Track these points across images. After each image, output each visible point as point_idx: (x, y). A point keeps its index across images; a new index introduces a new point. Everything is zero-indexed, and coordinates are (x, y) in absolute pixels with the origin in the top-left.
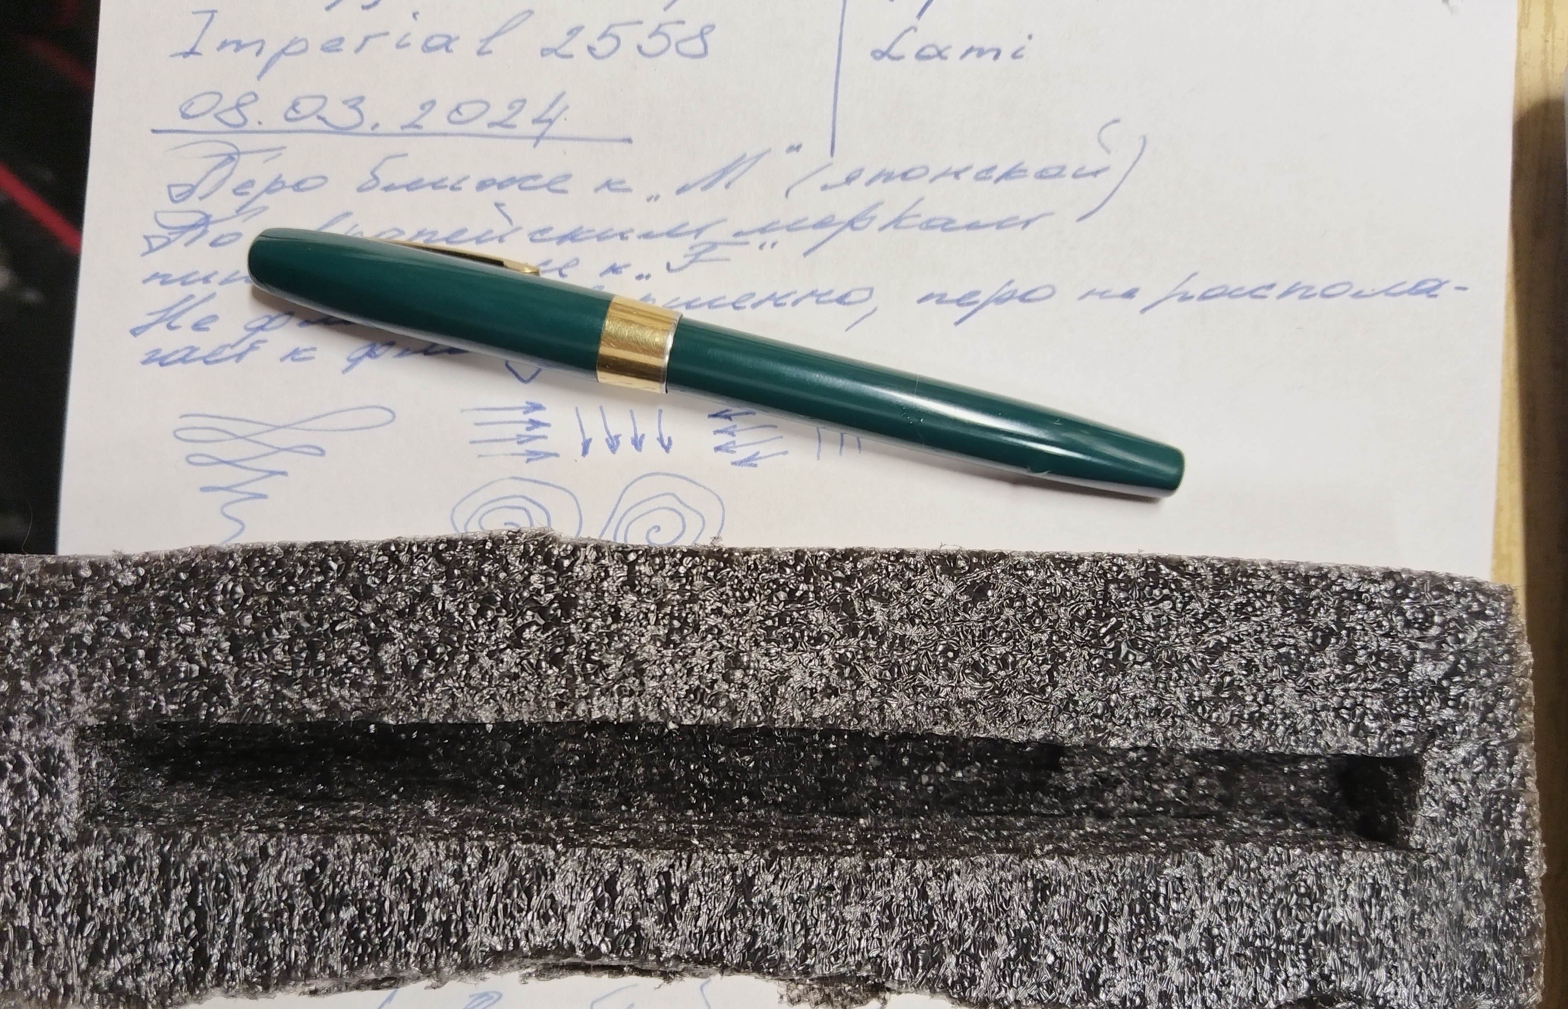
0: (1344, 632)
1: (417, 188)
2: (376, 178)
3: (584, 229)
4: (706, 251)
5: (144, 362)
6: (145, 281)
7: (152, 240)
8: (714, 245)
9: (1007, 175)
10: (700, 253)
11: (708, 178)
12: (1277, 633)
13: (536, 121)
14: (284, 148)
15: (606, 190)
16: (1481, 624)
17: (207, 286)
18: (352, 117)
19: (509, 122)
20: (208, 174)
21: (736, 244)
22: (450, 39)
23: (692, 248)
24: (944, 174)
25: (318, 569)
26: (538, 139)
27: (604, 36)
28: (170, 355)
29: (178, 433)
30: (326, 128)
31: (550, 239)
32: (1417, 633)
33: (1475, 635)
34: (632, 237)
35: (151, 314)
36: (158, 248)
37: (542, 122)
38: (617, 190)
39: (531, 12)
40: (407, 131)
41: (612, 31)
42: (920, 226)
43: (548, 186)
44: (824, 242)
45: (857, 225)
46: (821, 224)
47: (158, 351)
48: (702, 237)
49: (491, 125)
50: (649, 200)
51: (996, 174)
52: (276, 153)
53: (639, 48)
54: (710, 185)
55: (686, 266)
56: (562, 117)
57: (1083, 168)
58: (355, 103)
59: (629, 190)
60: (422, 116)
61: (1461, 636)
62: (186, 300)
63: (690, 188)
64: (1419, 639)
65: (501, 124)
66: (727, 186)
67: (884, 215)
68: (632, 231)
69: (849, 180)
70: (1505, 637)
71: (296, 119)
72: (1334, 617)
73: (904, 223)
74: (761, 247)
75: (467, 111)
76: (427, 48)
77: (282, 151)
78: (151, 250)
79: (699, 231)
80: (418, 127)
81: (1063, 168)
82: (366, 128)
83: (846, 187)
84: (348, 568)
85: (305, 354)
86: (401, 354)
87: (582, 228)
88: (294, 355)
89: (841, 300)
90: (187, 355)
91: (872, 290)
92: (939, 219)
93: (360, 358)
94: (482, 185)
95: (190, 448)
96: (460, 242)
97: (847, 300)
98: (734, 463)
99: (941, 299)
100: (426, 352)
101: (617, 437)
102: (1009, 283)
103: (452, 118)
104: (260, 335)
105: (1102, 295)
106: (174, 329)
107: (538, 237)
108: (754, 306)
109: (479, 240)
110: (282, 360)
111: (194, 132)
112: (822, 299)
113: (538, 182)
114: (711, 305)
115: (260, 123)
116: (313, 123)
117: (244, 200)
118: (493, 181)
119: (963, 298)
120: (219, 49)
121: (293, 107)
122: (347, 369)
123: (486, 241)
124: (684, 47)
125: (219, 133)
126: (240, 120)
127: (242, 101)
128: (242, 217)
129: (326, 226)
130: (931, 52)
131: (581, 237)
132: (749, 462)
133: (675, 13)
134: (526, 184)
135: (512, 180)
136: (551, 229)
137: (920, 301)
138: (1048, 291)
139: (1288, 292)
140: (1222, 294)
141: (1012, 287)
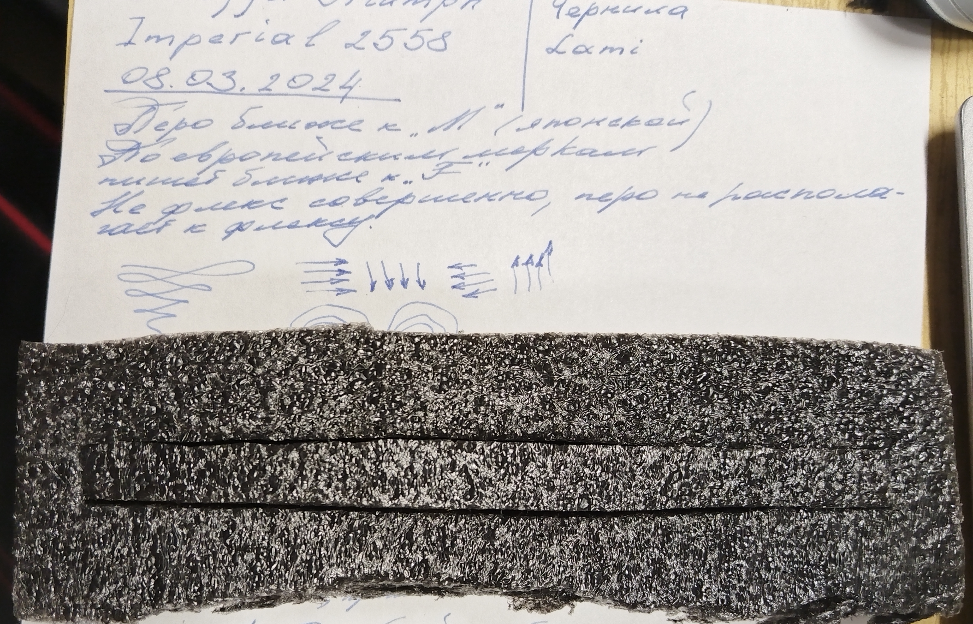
0: (841, 379)
1: (268, 127)
2: (243, 121)
3: (372, 153)
4: (446, 167)
5: (99, 233)
6: (100, 183)
7: (104, 158)
8: (451, 164)
9: (628, 124)
10: (443, 169)
11: (447, 123)
12: (801, 380)
13: (341, 87)
14: (186, 102)
15: (385, 129)
16: (921, 373)
17: (139, 186)
18: (228, 84)
19: (325, 88)
20: (140, 117)
21: (465, 163)
22: (289, 37)
23: (438, 165)
24: (590, 123)
25: (228, 348)
26: (343, 98)
27: (383, 36)
28: (116, 228)
29: (121, 277)
30: (212, 90)
31: (351, 159)
32: (884, 379)
33: (918, 380)
34: (401, 158)
35: (103, 203)
36: (108, 163)
37: (346, 88)
38: (391, 130)
39: (339, 21)
40: (262, 92)
41: (388, 34)
42: (576, 154)
43: (349, 127)
44: (518, 162)
45: (537, 152)
46: (517, 152)
47: (108, 226)
48: (444, 159)
49: (314, 89)
50: (411, 136)
51: (621, 123)
52: (181, 105)
53: (405, 45)
54: (449, 127)
55: (434, 176)
56: (358, 85)
57: (674, 120)
58: (230, 75)
59: (399, 130)
60: (272, 83)
61: (909, 381)
62: (125, 195)
63: (436, 129)
64: (884, 383)
65: (319, 89)
66: (459, 128)
67: (555, 147)
68: (401, 154)
69: (533, 125)
70: (935, 381)
71: (194, 85)
72: (834, 371)
73: (566, 151)
74: (480, 165)
75: (299, 81)
76: (274, 42)
77: (185, 104)
78: (104, 164)
79: (442, 155)
80: (269, 90)
81: (662, 119)
82: (237, 90)
83: (531, 130)
84: (246, 348)
85: (199, 229)
86: (258, 229)
87: (370, 152)
88: (192, 229)
89: (529, 198)
90: (126, 229)
91: (547, 192)
92: (587, 149)
93: (233, 231)
94: (309, 126)
95: (128, 286)
96: (294, 160)
97: (532, 198)
98: (464, 296)
99: (589, 197)
100: (274, 227)
101: (392, 280)
102: (630, 188)
103: (290, 85)
104: (172, 216)
105: (686, 196)
106: (118, 212)
107: (343, 157)
108: (476, 201)
109: (306, 159)
110: (185, 232)
111: (131, 92)
112: (517, 197)
113: (343, 124)
114: (449, 200)
115: (171, 87)
116: (204, 87)
117: (162, 133)
118: (316, 124)
119: (603, 197)
120: (146, 41)
121: (192, 77)
122: (225, 238)
123: (311, 160)
124: (433, 45)
125: (146, 92)
126: (159, 85)
127: (160, 73)
128: (160, 144)
129: (213, 150)
130: (582, 49)
131: (369, 158)
132: (473, 295)
133: (427, 23)
134: (336, 125)
135: (327, 123)
136: (351, 153)
137: (577, 198)
138: (654, 194)
139: (797, 195)
140: (757, 196)
141: (632, 191)
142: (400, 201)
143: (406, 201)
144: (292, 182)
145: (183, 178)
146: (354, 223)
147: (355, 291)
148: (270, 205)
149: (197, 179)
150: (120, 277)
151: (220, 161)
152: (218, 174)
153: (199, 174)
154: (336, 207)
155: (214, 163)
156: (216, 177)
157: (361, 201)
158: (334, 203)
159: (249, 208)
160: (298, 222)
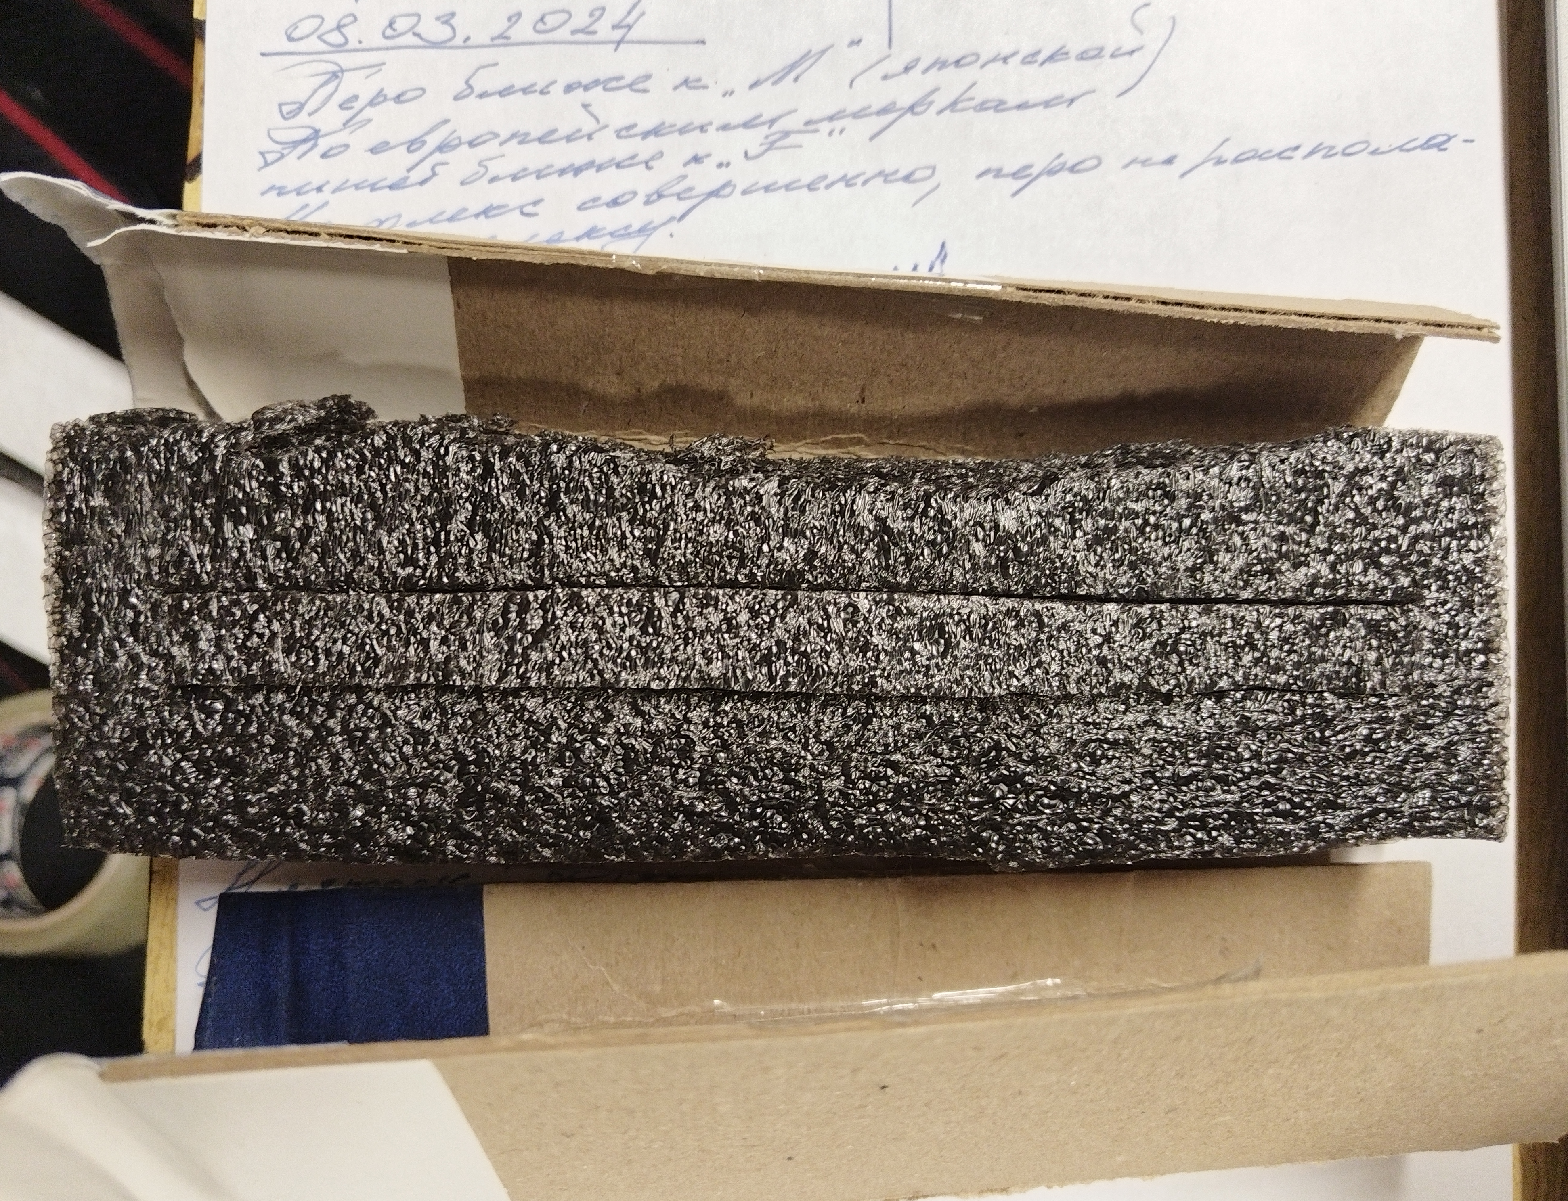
1: (509, 94)
2: (470, 87)
3: (667, 124)
4: (780, 139)
6: (263, 194)
7: (267, 156)
8: (786, 134)
9: (1051, 58)
10: (773, 142)
11: (778, 73)
13: (615, 27)
14: (384, 64)
15: (684, 88)
17: (320, 195)
18: (445, 32)
19: (592, 29)
20: (315, 91)
21: (807, 132)
23: (767, 137)
24: (994, 60)
26: (619, 43)
30: (421, 43)
31: (636, 135)
34: (711, 129)
36: (273, 163)
37: (622, 27)
38: (695, 87)
42: (974, 108)
43: (630, 86)
44: (889, 126)
45: (916, 110)
46: (884, 111)
48: (776, 127)
49: (574, 32)
50: (724, 95)
51: (1041, 58)
52: (376, 69)
54: (779, 80)
55: (763, 154)
56: (640, 22)
57: (1119, 49)
58: (447, 19)
59: (705, 87)
60: (510, 27)
62: (302, 208)
63: (762, 83)
65: (583, 31)
66: (796, 79)
67: (942, 100)
69: (907, 69)
71: (393, 37)
73: (960, 106)
74: (831, 133)
75: (551, 21)
77: (383, 67)
78: (267, 164)
79: (772, 122)
81: (1101, 49)
82: (458, 41)
83: (904, 76)
87: (663, 123)
89: (907, 178)
91: (934, 169)
92: (992, 101)
94: (569, 88)
96: (551, 142)
97: (912, 178)
99: (998, 173)
102: (1059, 155)
103: (537, 28)
105: (1144, 163)
107: (624, 133)
108: (828, 187)
109: (569, 139)
111: (299, 54)
112: (890, 178)
113: (622, 83)
114: (788, 187)
115: (360, 42)
116: (409, 39)
117: (349, 113)
118: (579, 84)
119: (1018, 171)
121: (391, 25)
123: (576, 139)
125: (323, 53)
126: (342, 40)
127: (342, 23)
128: (348, 130)
129: (427, 133)
131: (663, 132)
134: (611, 85)
135: (596, 82)
136: (635, 126)
137: (979, 176)
138: (1095, 162)
139: (1312, 153)
140: (1253, 157)
141: (1062, 160)
142: (714, 194)
143: (722, 193)
144: (549, 174)
145: (385, 179)
146: (646, 231)
148: (518, 212)
149: (406, 178)
151: (440, 148)
152: (437, 169)
153: (409, 171)
154: (617, 209)
155: (431, 154)
156: (434, 174)
157: (655, 197)
158: (615, 203)
159: (487, 217)
160: (562, 233)
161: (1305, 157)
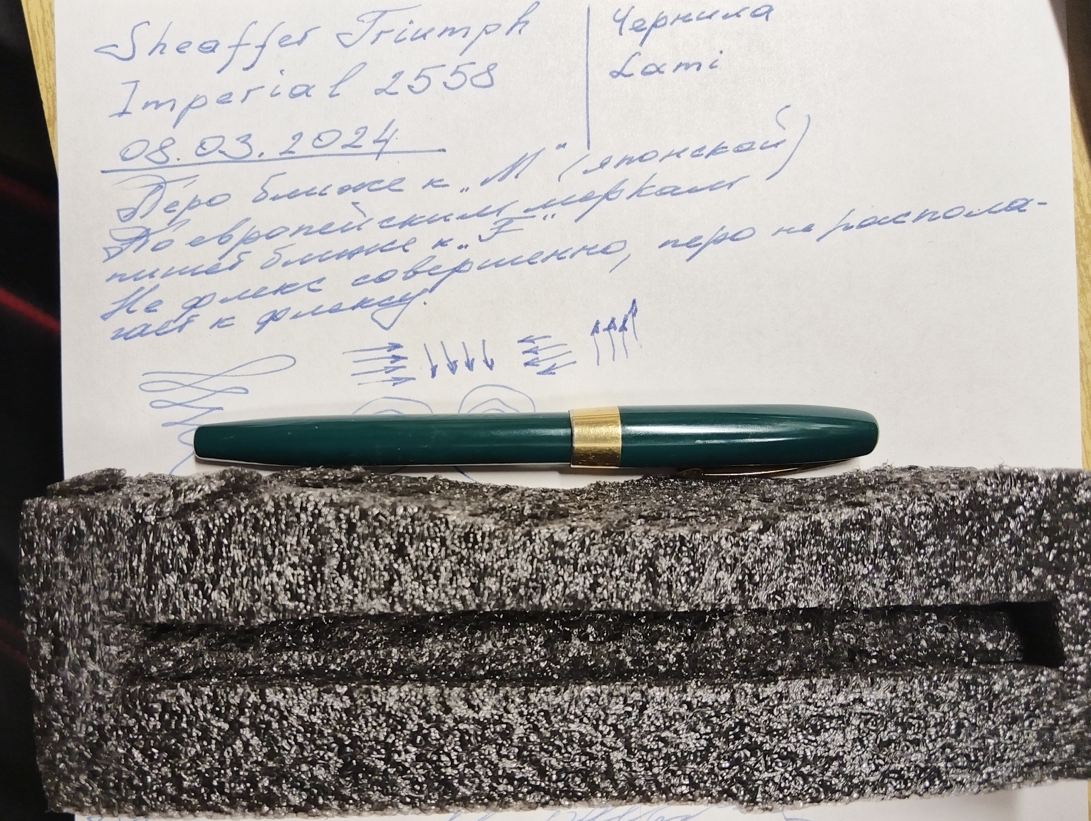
1: (295, 197)
2: (265, 192)
3: (418, 216)
4: (505, 225)
5: (113, 338)
6: (108, 280)
7: (110, 250)
8: (511, 220)
9: (714, 152)
10: (502, 226)
11: (501, 173)
13: (375, 141)
15: (431, 186)
17: (153, 279)
18: (244, 150)
19: (356, 144)
20: (145, 199)
21: (527, 217)
22: (309, 87)
23: (495, 223)
24: (670, 155)
26: (379, 154)
27: (418, 77)
28: (131, 331)
30: (226, 159)
31: (394, 225)
34: (452, 218)
35: (113, 304)
36: (114, 256)
37: (380, 141)
38: (438, 186)
39: (365, 64)
40: (284, 156)
41: (424, 73)
42: (656, 194)
43: (388, 187)
44: (589, 211)
45: (610, 197)
46: (586, 199)
47: (122, 329)
48: (502, 215)
49: (343, 147)
50: (462, 191)
51: (705, 152)
52: (192, 180)
53: (445, 84)
54: (504, 177)
55: (493, 237)
56: (395, 136)
57: (768, 142)
58: (245, 139)
59: (446, 186)
60: (294, 144)
62: (138, 291)
63: (490, 181)
65: (350, 145)
66: (516, 177)
67: (630, 188)
68: (452, 214)
69: (602, 166)
71: (204, 155)
73: (644, 192)
74: (544, 218)
75: (326, 139)
76: (293, 96)
77: (198, 178)
78: (110, 258)
79: (500, 211)
80: (291, 152)
81: (753, 143)
82: (255, 156)
83: (600, 170)
85: (227, 323)
86: (295, 317)
87: (416, 216)
88: (219, 323)
89: (604, 251)
90: (143, 330)
91: (625, 242)
92: (669, 187)
93: (267, 322)
94: (342, 191)
95: (153, 397)
96: (329, 232)
97: (609, 251)
98: (539, 373)
99: (675, 244)
100: (313, 313)
101: (455, 362)
102: (722, 229)
103: (316, 144)
104: (194, 311)
105: (788, 231)
106: (132, 312)
107: (385, 224)
108: (543, 261)
109: (343, 230)
110: (211, 327)
111: (131, 170)
112: (591, 251)
113: (382, 185)
114: (513, 262)
115: (178, 159)
116: (216, 156)
117: (173, 215)
118: (350, 187)
119: (691, 242)
120: (143, 108)
121: (201, 146)
122: (258, 330)
123: (348, 230)
124: (477, 81)
125: (150, 169)
126: (164, 158)
127: (164, 145)
128: (172, 229)
129: (233, 229)
130: (652, 69)
131: (415, 222)
132: (549, 371)
133: (468, 57)
134: (373, 187)
135: (363, 185)
136: (394, 218)
137: (660, 247)
138: (751, 232)
139: (920, 217)
140: (874, 223)
141: (724, 231)
142: (456, 270)
143: (462, 269)
144: (329, 258)
145: (203, 265)
146: (405, 300)
147: (414, 379)
148: (306, 288)
149: (219, 265)
150: (143, 387)
151: (244, 241)
152: (242, 257)
153: (220, 259)
154: (382, 284)
155: (237, 245)
157: (411, 273)
158: (381, 279)
159: (283, 293)
160: (341, 304)
161: (914, 221)
